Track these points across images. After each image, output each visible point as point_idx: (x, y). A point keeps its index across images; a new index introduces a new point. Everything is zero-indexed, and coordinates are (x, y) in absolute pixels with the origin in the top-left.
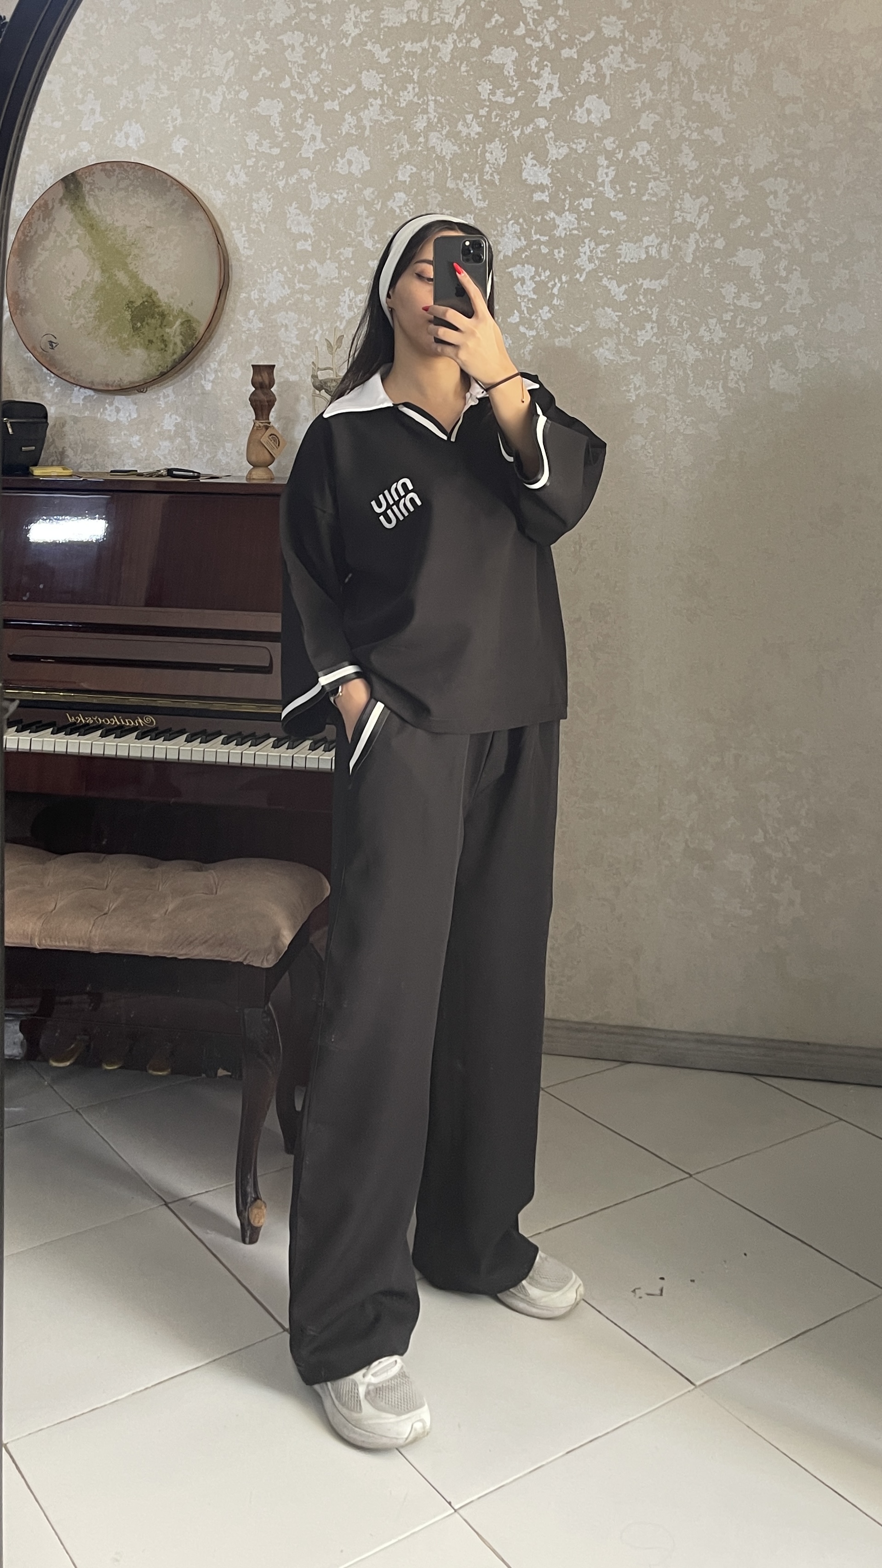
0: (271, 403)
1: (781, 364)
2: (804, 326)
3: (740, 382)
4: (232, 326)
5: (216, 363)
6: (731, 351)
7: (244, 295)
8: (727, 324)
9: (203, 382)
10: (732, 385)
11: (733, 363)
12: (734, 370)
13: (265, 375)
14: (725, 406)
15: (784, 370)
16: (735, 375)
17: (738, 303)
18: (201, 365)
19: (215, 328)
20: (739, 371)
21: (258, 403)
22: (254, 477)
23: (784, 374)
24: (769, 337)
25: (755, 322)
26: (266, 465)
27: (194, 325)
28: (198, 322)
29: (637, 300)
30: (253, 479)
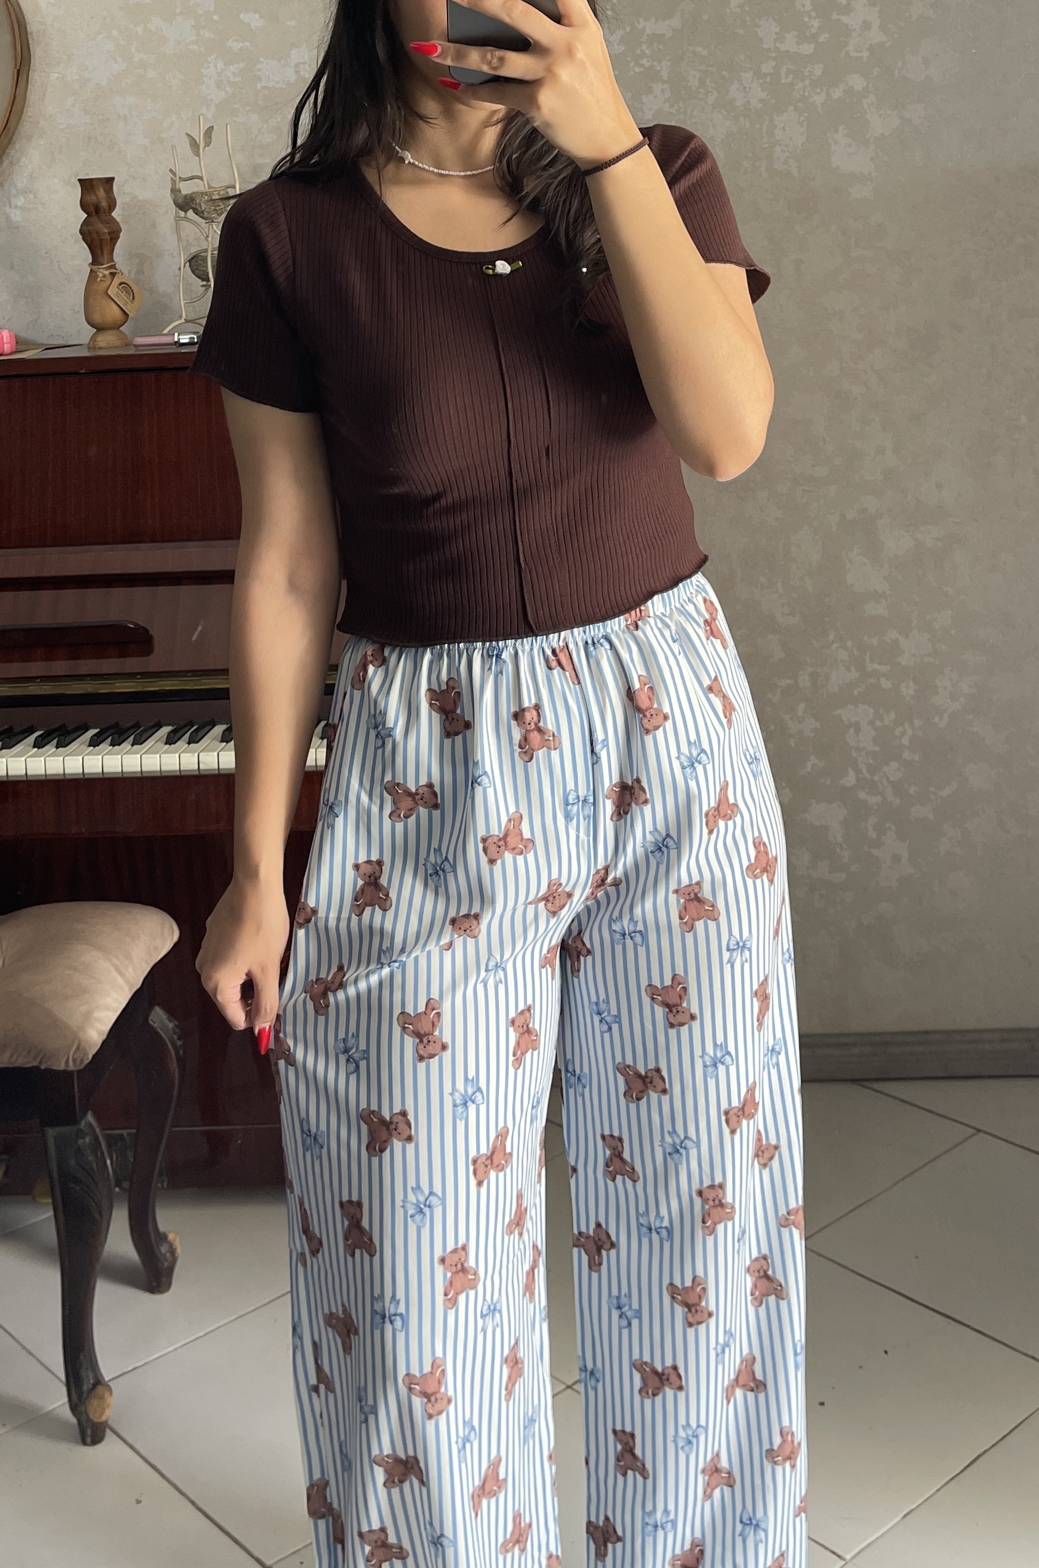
0: (114, 235)
1: (846, 131)
2: (876, 74)
3: (791, 162)
6: (775, 116)
7: (56, 75)
8: (768, 79)
10: (779, 166)
11: (779, 134)
12: (780, 145)
13: (101, 193)
15: (850, 141)
16: (783, 152)
17: (783, 48)
20: (787, 146)
21: (95, 236)
22: (101, 344)
23: (850, 145)
25: (806, 74)
26: (116, 327)
29: (639, 51)
30: (101, 348)
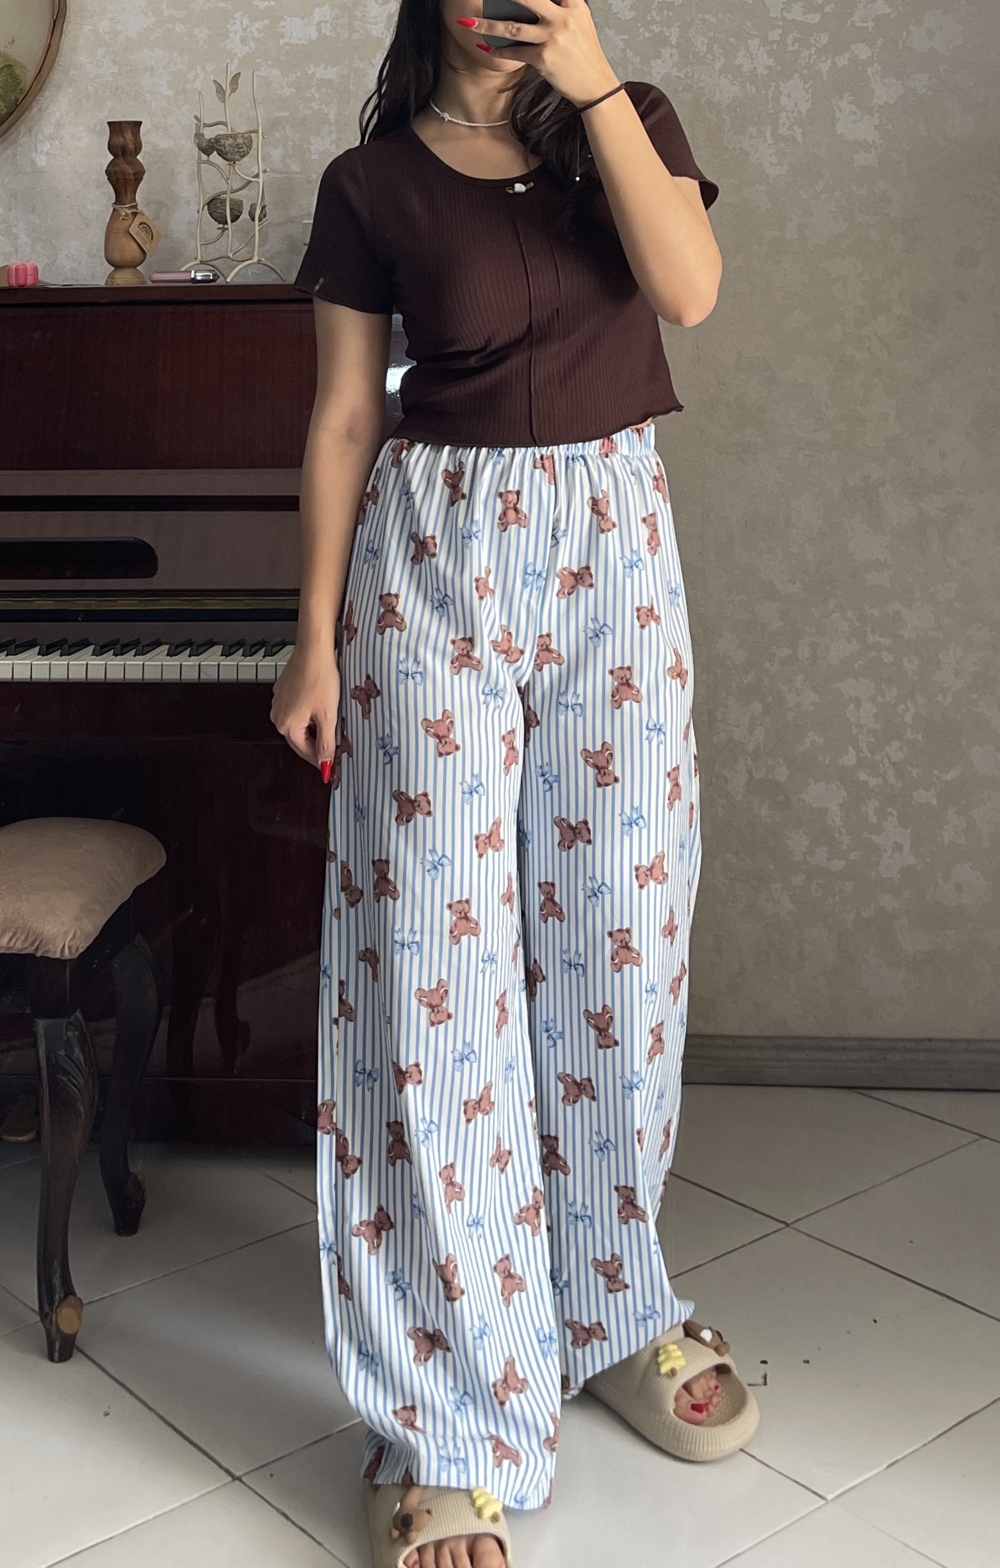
0: (139, 176)
1: (851, 98)
3: (795, 128)
4: (73, 72)
5: (52, 128)
6: (781, 83)
8: (775, 46)
9: (34, 155)
10: (783, 131)
11: (784, 100)
12: (785, 111)
13: (129, 136)
14: (776, 162)
15: (854, 108)
16: (788, 117)
18: (30, 130)
19: (48, 76)
20: (792, 112)
21: (121, 176)
22: (117, 280)
24: (833, 63)
26: (134, 265)
27: (17, 71)
28: (22, 66)
29: (649, 18)
30: (116, 282)
